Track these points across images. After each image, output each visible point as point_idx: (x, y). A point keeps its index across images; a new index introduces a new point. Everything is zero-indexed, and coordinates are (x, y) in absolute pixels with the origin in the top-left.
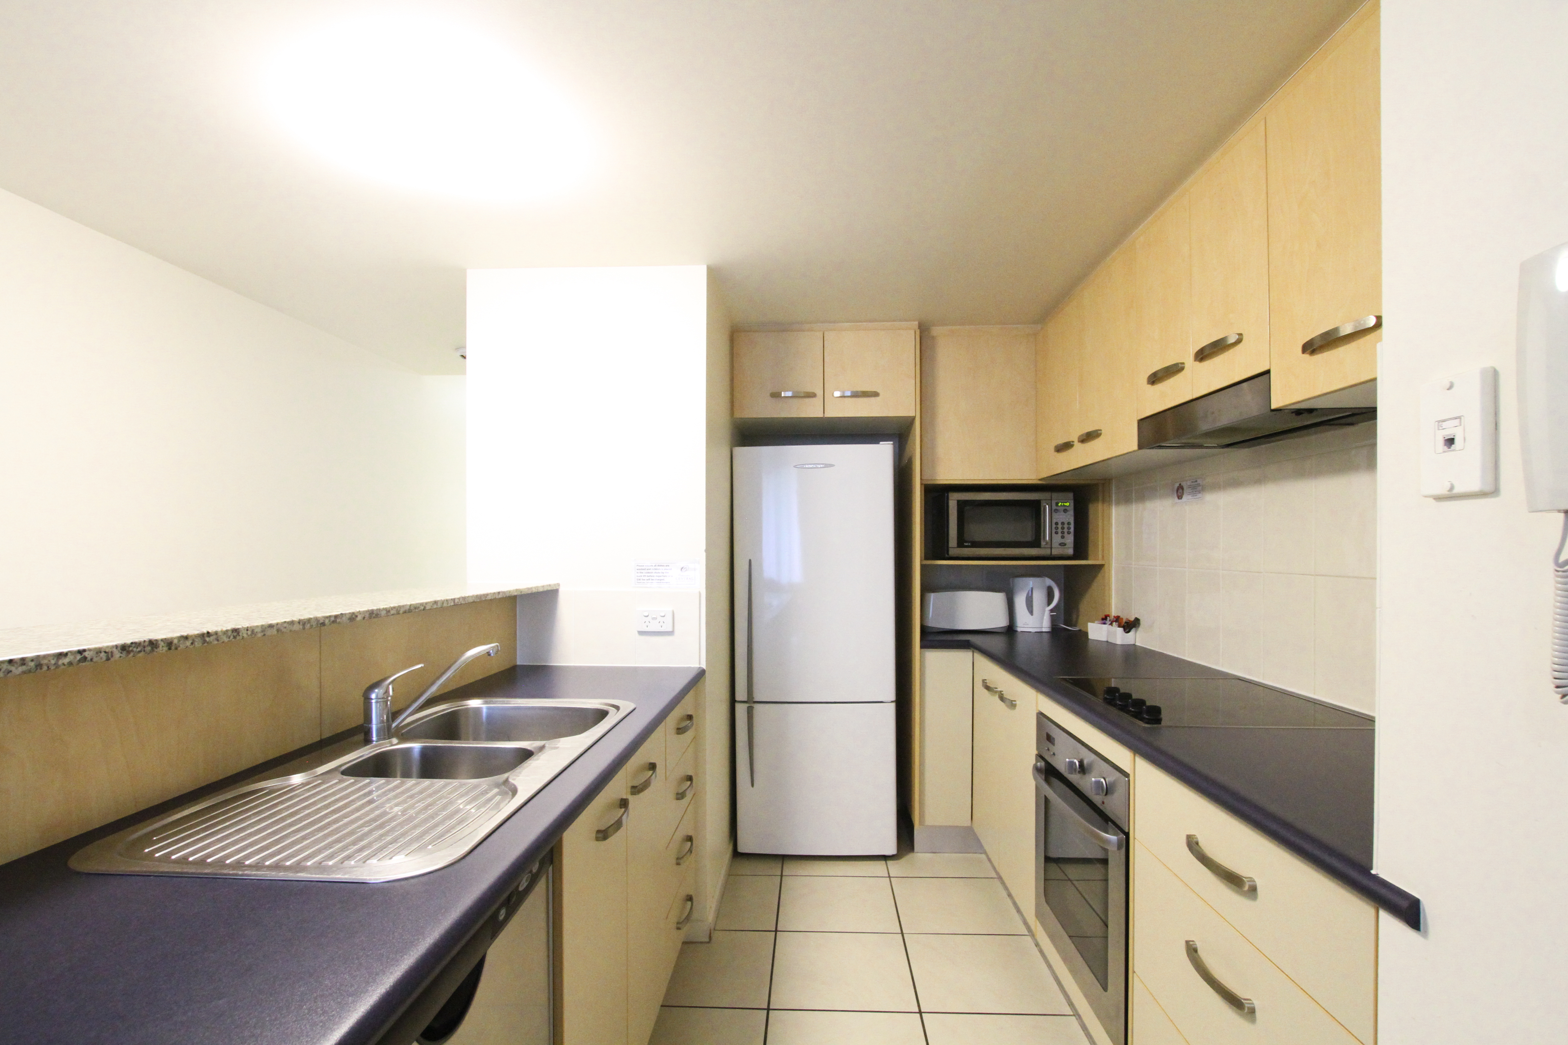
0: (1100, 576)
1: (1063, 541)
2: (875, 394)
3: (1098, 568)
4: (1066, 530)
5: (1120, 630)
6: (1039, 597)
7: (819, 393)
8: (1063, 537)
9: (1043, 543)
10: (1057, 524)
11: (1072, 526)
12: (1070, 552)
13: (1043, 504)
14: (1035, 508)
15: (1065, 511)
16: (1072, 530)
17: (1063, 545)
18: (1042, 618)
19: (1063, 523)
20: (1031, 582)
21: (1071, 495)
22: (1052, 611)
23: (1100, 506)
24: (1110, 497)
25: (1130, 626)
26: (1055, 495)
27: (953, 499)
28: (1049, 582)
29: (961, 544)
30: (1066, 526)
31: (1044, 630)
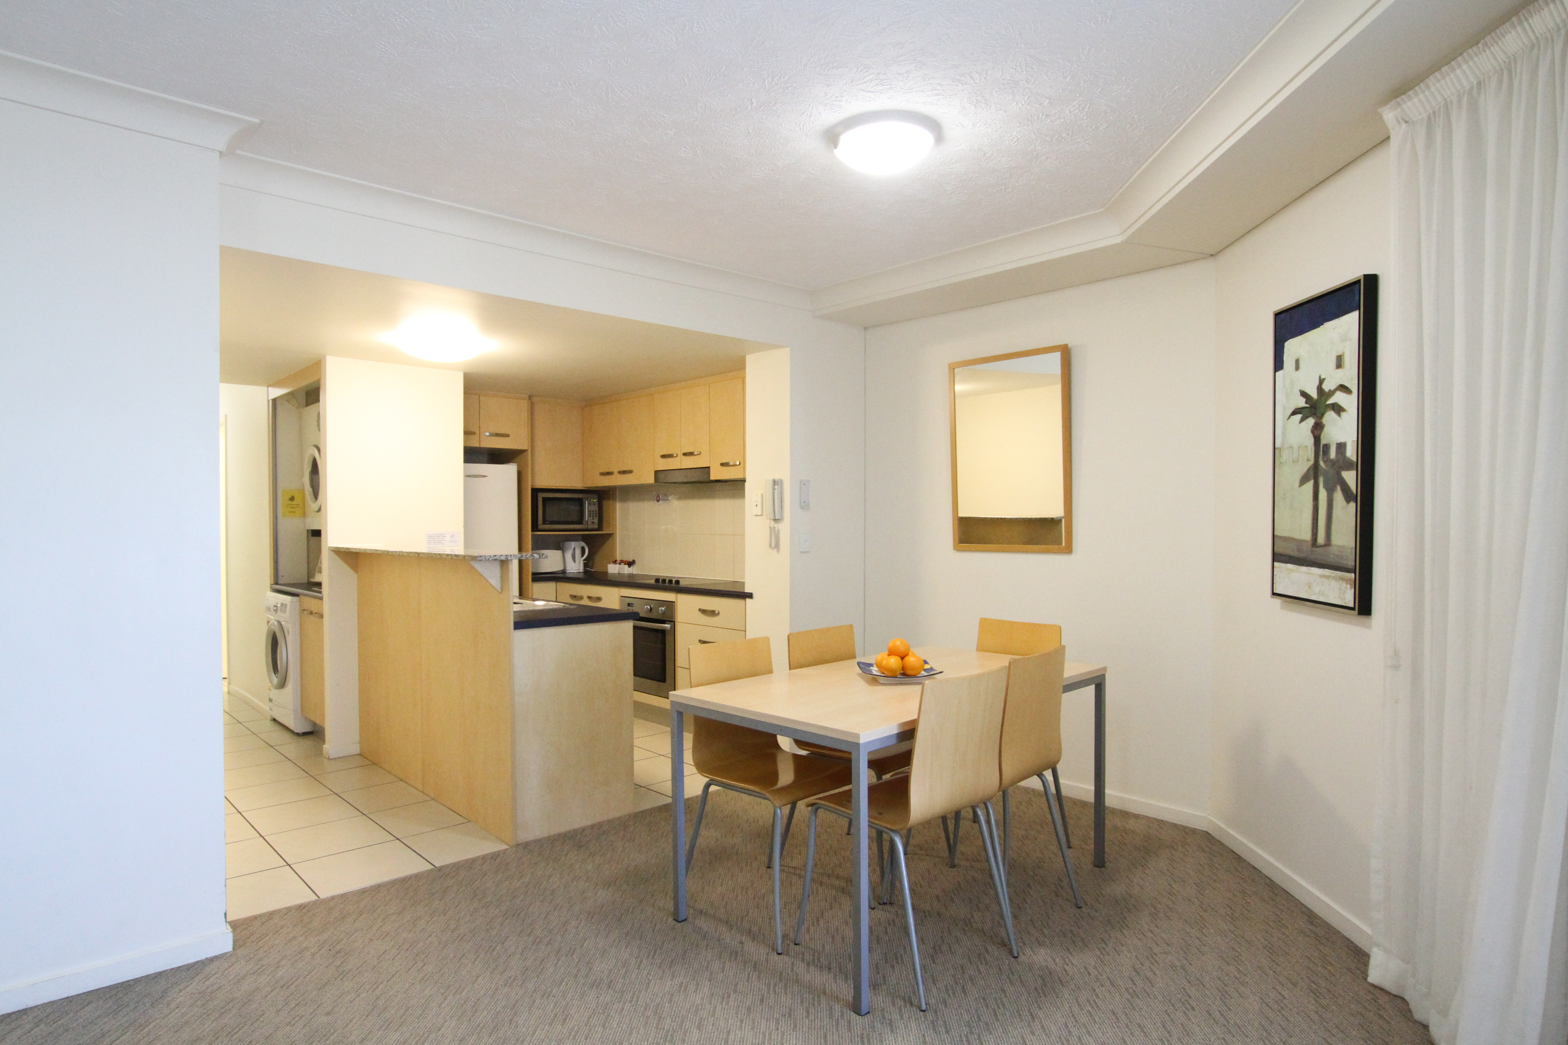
0: (610, 540)
1: (593, 521)
2: (508, 436)
3: (610, 536)
4: (594, 515)
5: (627, 566)
6: (578, 552)
7: (477, 432)
8: (593, 519)
9: (584, 522)
10: (590, 511)
11: (597, 512)
12: (596, 526)
13: (584, 500)
14: (580, 502)
15: (594, 504)
16: (597, 515)
17: (593, 523)
18: (580, 566)
19: (593, 511)
20: (573, 544)
21: (597, 496)
22: (584, 560)
23: (611, 502)
24: (616, 498)
25: (630, 564)
26: (589, 495)
27: (541, 496)
28: (583, 544)
29: (544, 522)
30: (595, 512)
31: (581, 571)
